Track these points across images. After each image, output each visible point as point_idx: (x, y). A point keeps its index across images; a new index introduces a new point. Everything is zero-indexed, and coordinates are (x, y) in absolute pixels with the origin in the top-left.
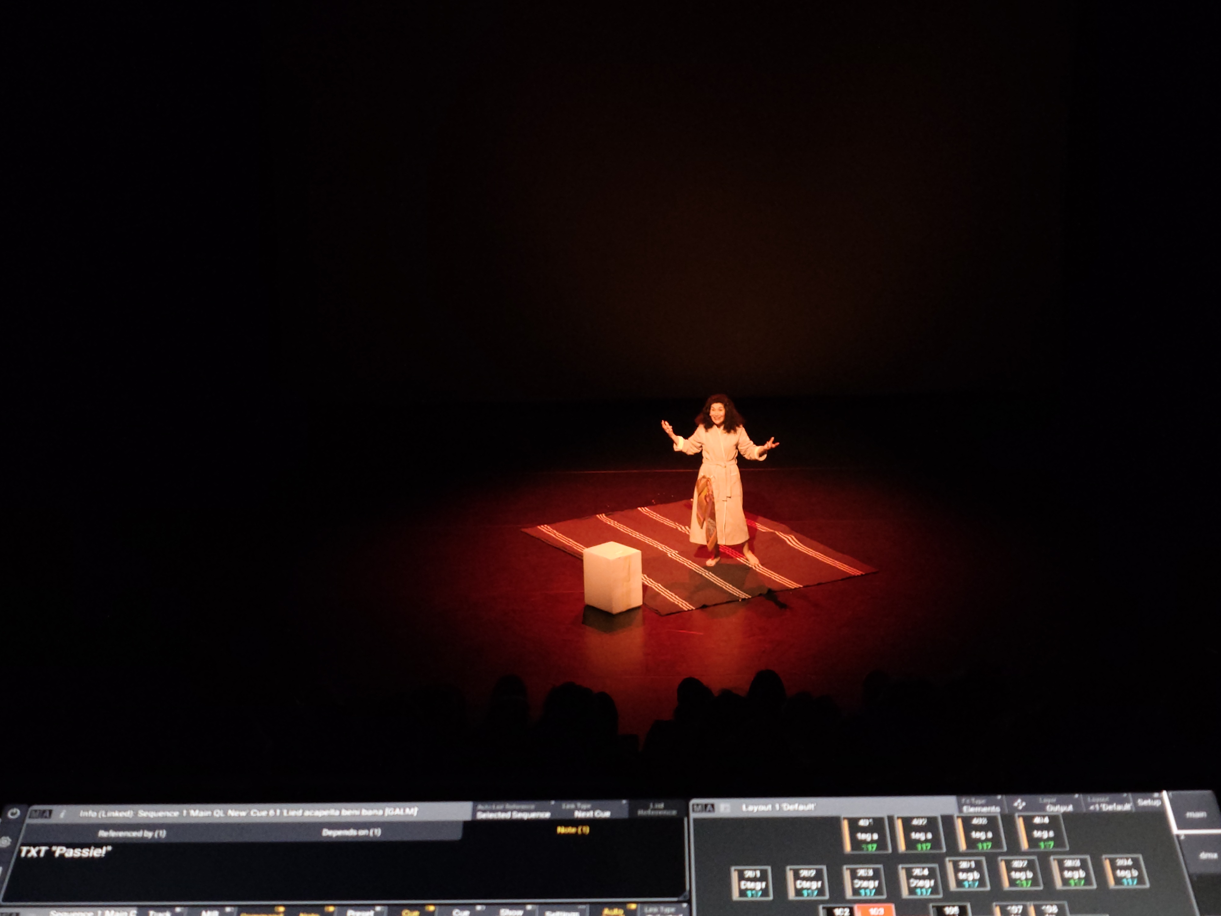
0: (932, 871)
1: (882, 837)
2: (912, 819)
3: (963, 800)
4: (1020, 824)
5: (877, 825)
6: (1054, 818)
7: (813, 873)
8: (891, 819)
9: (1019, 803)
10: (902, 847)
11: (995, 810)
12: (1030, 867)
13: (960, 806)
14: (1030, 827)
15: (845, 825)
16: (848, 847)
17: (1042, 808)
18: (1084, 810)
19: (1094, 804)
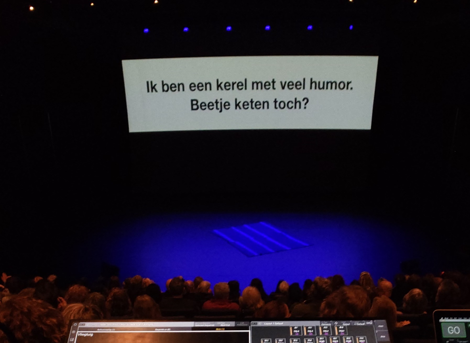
0: (313, 340)
1: (300, 331)
2: (308, 327)
3: (322, 322)
4: (336, 328)
5: (299, 328)
6: (345, 327)
7: (282, 340)
8: (303, 327)
9: (336, 323)
10: (305, 334)
11: (330, 325)
12: (338, 339)
13: (321, 324)
14: (338, 329)
15: (291, 329)
16: (291, 334)
17: (342, 324)
18: (353, 325)
19: (355, 323)
